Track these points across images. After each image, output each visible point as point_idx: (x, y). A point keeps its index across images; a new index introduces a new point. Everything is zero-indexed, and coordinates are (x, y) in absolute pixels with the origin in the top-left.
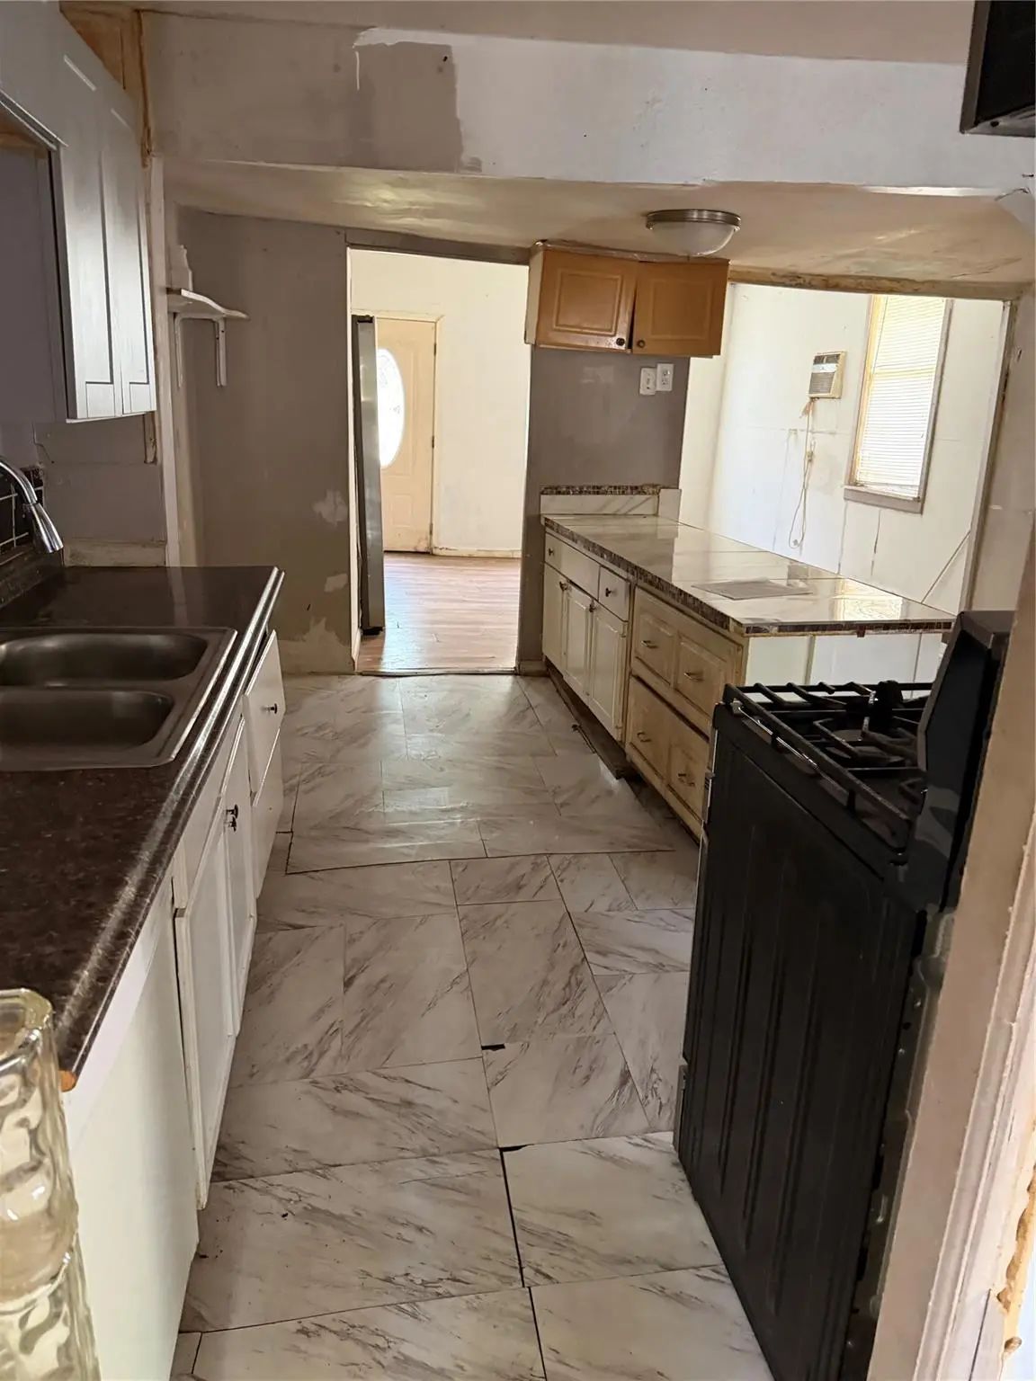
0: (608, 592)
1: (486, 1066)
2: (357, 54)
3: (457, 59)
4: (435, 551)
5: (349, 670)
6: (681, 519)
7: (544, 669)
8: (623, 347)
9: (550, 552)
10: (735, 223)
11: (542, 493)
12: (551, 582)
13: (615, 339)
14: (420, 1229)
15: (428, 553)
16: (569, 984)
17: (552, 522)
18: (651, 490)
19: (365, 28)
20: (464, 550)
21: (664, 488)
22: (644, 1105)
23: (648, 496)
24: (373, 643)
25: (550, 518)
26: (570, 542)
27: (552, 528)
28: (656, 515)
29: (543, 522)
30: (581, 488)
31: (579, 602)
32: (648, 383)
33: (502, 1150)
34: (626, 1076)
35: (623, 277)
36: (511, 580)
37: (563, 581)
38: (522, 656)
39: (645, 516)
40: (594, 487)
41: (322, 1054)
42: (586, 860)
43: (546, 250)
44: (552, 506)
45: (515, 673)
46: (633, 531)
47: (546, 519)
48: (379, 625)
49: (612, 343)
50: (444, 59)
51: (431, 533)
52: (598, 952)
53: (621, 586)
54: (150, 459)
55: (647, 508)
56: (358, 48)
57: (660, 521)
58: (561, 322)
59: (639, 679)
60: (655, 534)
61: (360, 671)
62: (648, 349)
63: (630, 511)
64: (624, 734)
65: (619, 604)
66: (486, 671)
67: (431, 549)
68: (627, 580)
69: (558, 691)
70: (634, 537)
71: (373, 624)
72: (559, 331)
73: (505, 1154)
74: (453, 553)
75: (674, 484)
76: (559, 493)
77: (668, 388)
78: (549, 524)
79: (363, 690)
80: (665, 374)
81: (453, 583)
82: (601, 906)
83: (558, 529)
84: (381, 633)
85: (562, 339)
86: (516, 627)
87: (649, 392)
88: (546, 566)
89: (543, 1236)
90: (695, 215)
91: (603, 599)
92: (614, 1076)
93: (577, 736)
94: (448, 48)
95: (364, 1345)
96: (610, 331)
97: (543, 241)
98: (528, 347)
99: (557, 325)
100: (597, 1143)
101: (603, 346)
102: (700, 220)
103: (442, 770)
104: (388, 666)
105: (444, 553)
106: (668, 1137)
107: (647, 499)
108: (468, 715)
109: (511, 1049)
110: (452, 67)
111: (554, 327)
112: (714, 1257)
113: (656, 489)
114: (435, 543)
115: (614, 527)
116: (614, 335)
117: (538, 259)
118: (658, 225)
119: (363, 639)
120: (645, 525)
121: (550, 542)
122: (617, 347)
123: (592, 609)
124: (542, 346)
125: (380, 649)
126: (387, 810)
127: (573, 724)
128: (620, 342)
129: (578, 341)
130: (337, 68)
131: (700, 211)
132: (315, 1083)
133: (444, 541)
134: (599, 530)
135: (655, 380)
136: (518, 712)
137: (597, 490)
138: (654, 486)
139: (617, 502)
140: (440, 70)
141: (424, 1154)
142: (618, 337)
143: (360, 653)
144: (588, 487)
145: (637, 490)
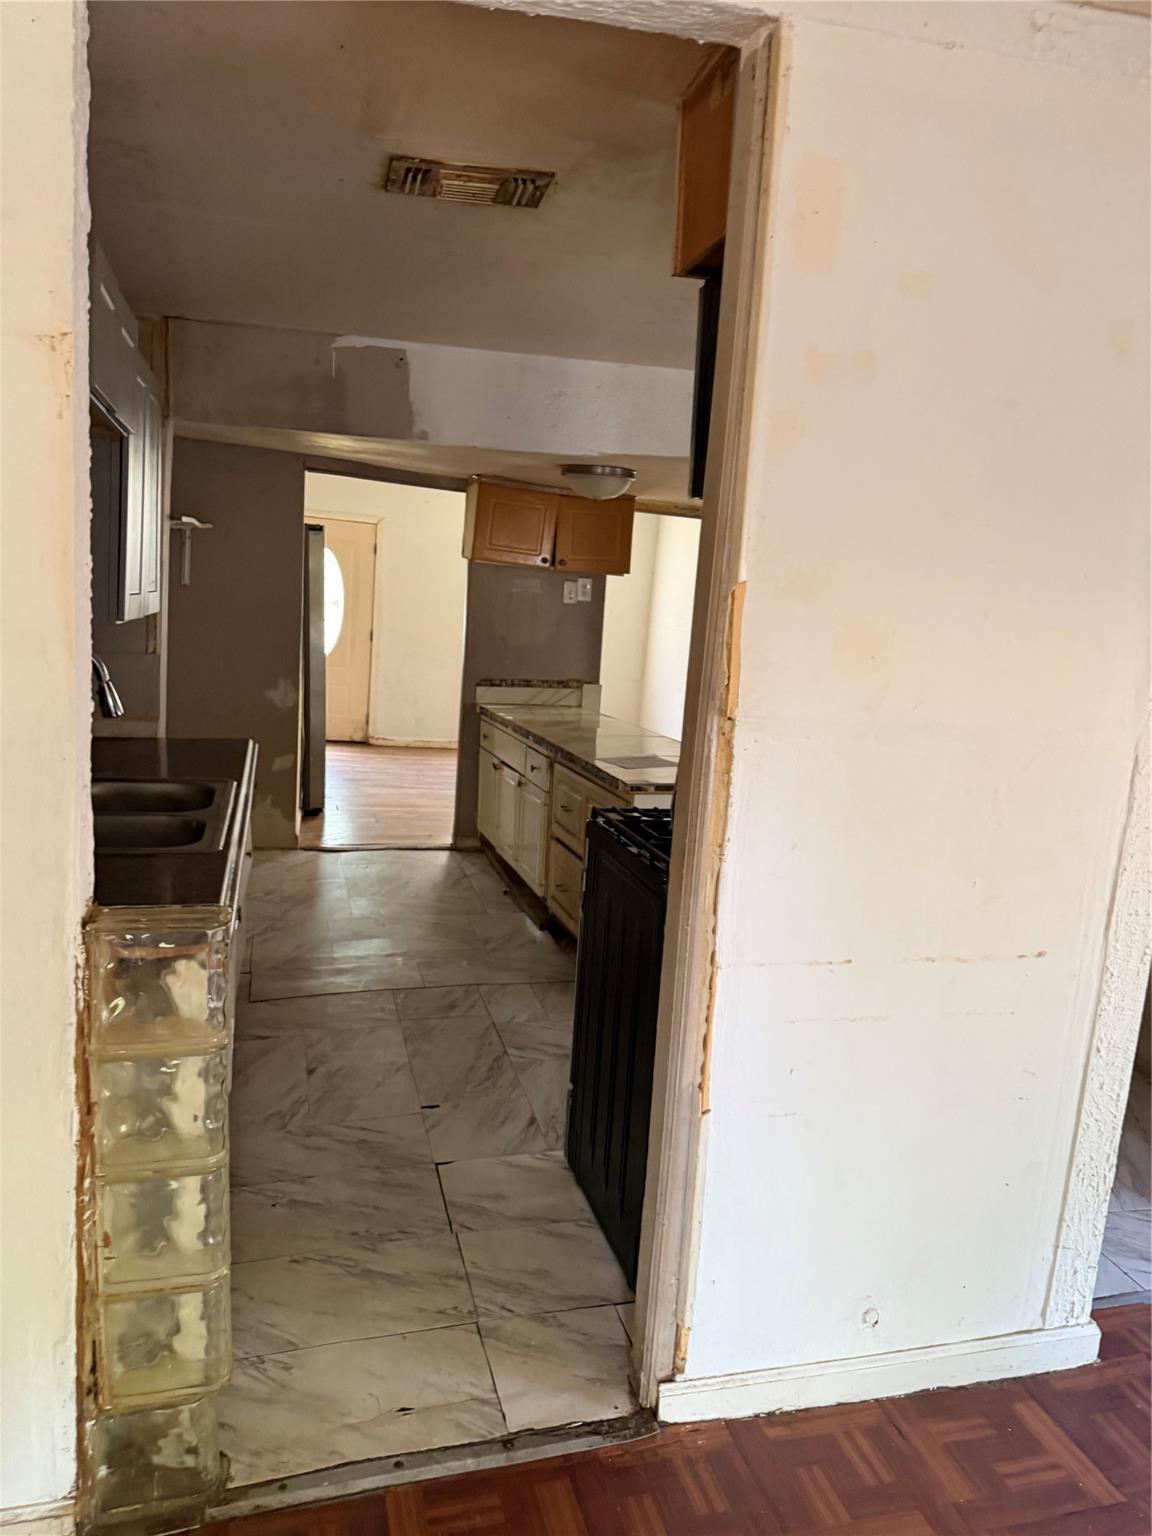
0: (533, 768)
1: (425, 1118)
2: (334, 353)
3: (410, 357)
4: (372, 741)
5: (292, 846)
6: (602, 711)
7: (479, 844)
8: (547, 565)
9: (485, 737)
10: (632, 476)
11: (478, 685)
12: (485, 763)
13: (540, 558)
14: (377, 1208)
15: (364, 744)
16: (492, 1068)
17: (487, 710)
18: (575, 684)
19: (340, 336)
20: (401, 740)
21: (587, 683)
22: (546, 1135)
23: (571, 690)
24: (312, 823)
25: (484, 706)
26: (502, 727)
27: (486, 715)
28: (580, 706)
29: (478, 710)
30: (513, 681)
31: (510, 778)
32: (570, 593)
33: (437, 1164)
34: (533, 1121)
35: (546, 510)
36: (448, 769)
37: (496, 761)
38: (457, 834)
39: (569, 707)
40: (524, 681)
41: (293, 1116)
42: (510, 988)
43: (481, 484)
44: (485, 696)
45: (452, 849)
46: (559, 719)
47: (481, 708)
48: (319, 806)
49: (538, 561)
50: (400, 360)
51: (367, 722)
52: (517, 1048)
53: (542, 762)
54: (151, 650)
55: (572, 700)
56: (336, 349)
57: (583, 711)
58: (493, 542)
59: (559, 840)
60: (579, 721)
61: (303, 846)
62: (570, 566)
63: (559, 701)
64: (546, 891)
65: (540, 778)
66: (424, 846)
67: (367, 739)
68: (548, 757)
69: (491, 863)
70: (559, 723)
71: (313, 806)
72: (492, 549)
73: (439, 1167)
74: (390, 743)
75: (594, 679)
76: (493, 685)
77: (588, 599)
78: (484, 711)
79: (307, 862)
80: (585, 587)
81: (390, 771)
82: (522, 1018)
83: (493, 717)
84: (321, 814)
85: (495, 556)
86: (452, 810)
87: (572, 602)
88: (482, 751)
89: (468, 1209)
90: (599, 470)
91: (530, 775)
92: (525, 1119)
93: (507, 899)
94: (404, 351)
95: (340, 1265)
96: (535, 550)
97: (478, 475)
98: (465, 562)
99: (490, 544)
100: (509, 1158)
101: (530, 563)
102: (603, 474)
103: (384, 925)
104: (329, 840)
105: (380, 742)
106: (560, 1154)
107: (572, 692)
108: (407, 882)
109: (445, 1108)
110: (407, 364)
111: (488, 546)
112: (589, 1214)
113: (579, 684)
114: (371, 732)
115: (541, 716)
116: (540, 554)
117: (474, 489)
118: (569, 475)
119: (304, 818)
120: (570, 715)
121: (484, 728)
122: (542, 564)
123: (520, 784)
124: (478, 561)
125: (320, 829)
126: (335, 955)
127: (504, 889)
128: (544, 560)
129: (508, 558)
130: (317, 362)
131: (603, 466)
132: (289, 1132)
133: (379, 730)
134: (527, 717)
135: (576, 591)
136: (453, 880)
137: (528, 684)
138: (578, 681)
139: (547, 695)
140: (397, 366)
141: (378, 1168)
142: (542, 556)
143: (301, 831)
144: (519, 680)
145: (563, 684)
